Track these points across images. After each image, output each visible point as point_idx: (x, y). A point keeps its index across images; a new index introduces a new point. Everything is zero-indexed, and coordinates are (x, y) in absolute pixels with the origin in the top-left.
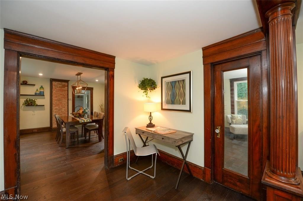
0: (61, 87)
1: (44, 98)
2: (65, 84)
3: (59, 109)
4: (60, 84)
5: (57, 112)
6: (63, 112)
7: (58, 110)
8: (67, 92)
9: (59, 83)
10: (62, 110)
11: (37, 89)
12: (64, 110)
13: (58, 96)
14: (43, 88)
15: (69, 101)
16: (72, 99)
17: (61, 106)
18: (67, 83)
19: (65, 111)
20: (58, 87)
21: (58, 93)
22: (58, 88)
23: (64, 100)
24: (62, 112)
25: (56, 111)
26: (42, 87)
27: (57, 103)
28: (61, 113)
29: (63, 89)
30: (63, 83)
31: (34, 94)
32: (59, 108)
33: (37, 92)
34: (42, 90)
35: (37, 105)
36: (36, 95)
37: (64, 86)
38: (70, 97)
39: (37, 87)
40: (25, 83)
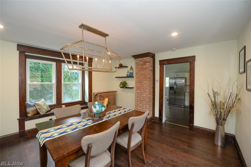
0: (142, 65)
1: (134, 80)
2: (146, 60)
3: (140, 93)
5: (138, 97)
6: (144, 98)
7: (139, 95)
9: (141, 59)
10: (143, 95)
11: (128, 71)
12: (145, 96)
13: (139, 76)
14: (132, 69)
15: (156, 83)
16: (159, 81)
17: (142, 90)
19: (146, 98)
20: (140, 64)
21: (140, 73)
22: (139, 67)
23: (145, 82)
24: (143, 98)
25: (138, 96)
27: (139, 86)
28: (142, 99)
29: (144, 66)
30: (144, 58)
31: (126, 76)
32: (140, 92)
33: (128, 74)
34: (132, 71)
40: (121, 66)
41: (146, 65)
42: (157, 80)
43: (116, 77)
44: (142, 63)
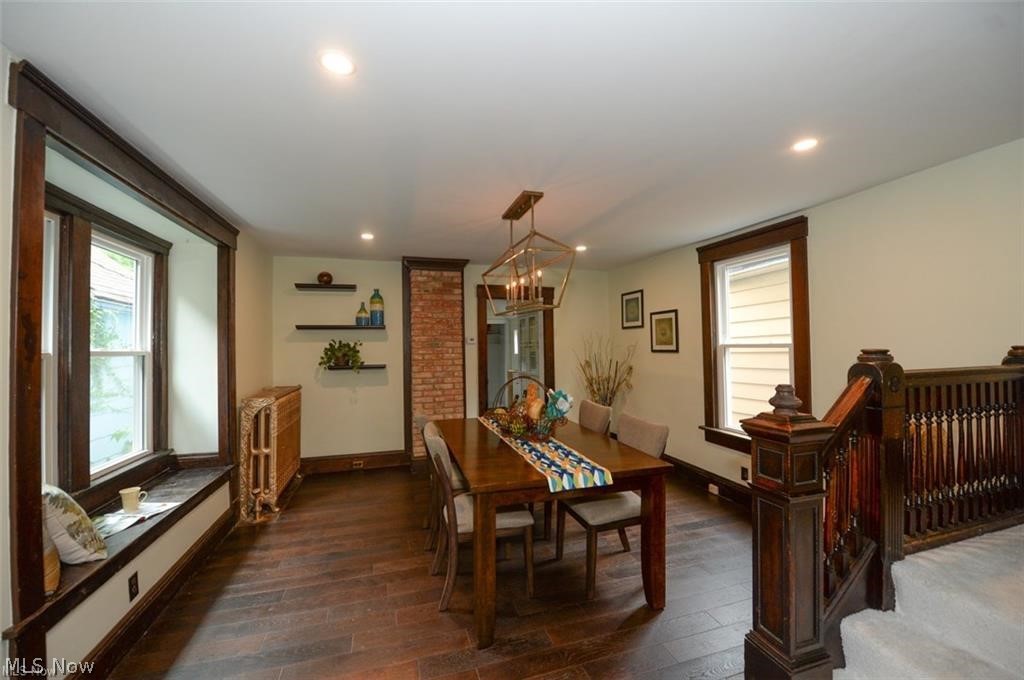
0: (436, 291)
1: (385, 339)
2: (452, 278)
3: (432, 380)
4: (434, 278)
5: (426, 393)
6: (446, 392)
7: (431, 386)
8: (459, 309)
9: (433, 273)
10: (443, 386)
11: (363, 304)
12: (450, 386)
13: (429, 326)
14: (381, 298)
15: (467, 347)
16: (476, 341)
17: (439, 369)
18: (459, 274)
19: (453, 392)
20: (431, 289)
21: (430, 315)
22: (428, 297)
23: (449, 344)
24: (443, 395)
25: (425, 390)
26: (377, 296)
27: (427, 357)
28: (442, 399)
29: (446, 297)
30: (445, 274)
31: (353, 323)
32: (434, 377)
33: (363, 315)
34: (377, 307)
35: (363, 367)
36: (359, 326)
37: (448, 287)
38: (472, 330)
39: (363, 295)
40: (325, 282)
41: (451, 292)
42: (472, 340)
43: (299, 327)
44: (438, 285)
